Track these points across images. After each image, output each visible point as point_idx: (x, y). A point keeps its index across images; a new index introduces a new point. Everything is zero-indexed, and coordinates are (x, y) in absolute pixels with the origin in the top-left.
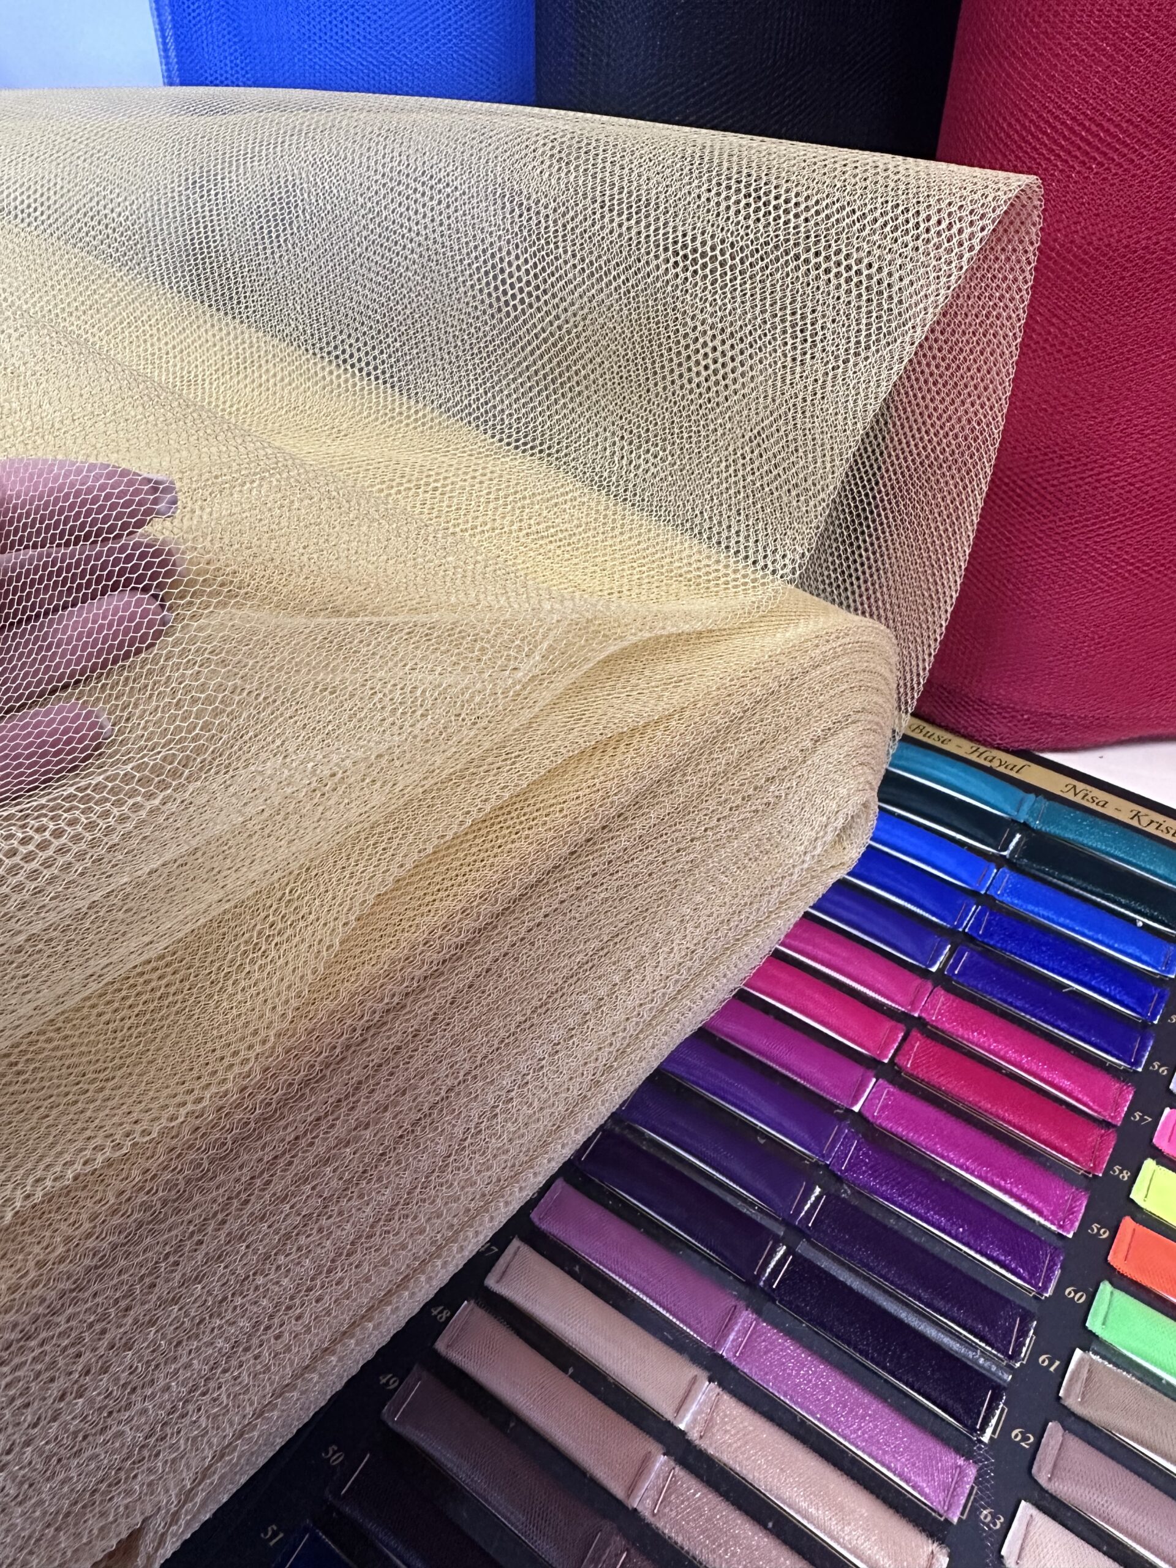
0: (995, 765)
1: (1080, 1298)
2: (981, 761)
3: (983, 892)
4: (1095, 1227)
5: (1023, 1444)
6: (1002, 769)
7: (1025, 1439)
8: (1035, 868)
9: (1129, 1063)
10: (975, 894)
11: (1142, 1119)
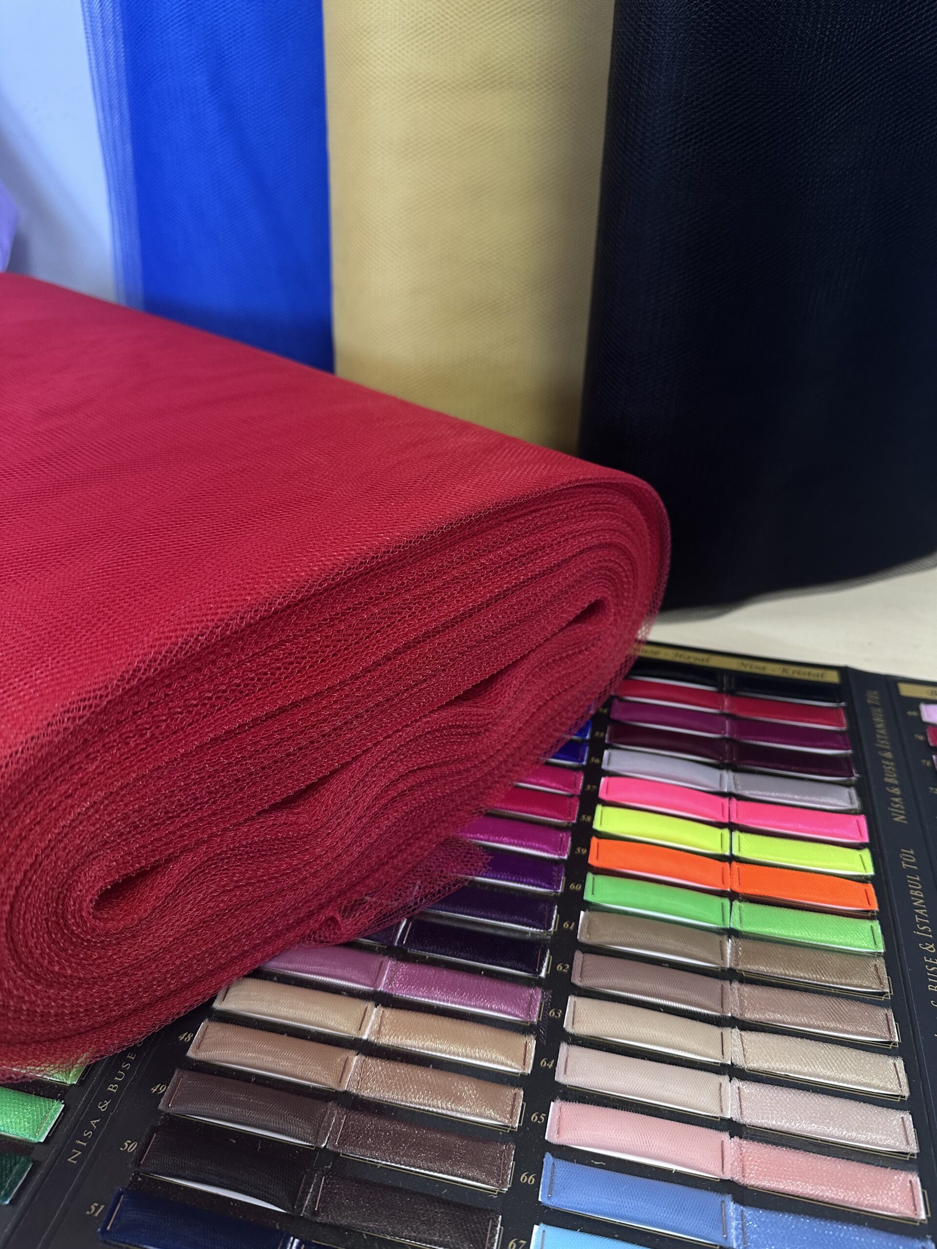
1: (578, 887)
4: (579, 849)
5: (564, 970)
7: (564, 967)
9: (578, 761)
11: (592, 788)
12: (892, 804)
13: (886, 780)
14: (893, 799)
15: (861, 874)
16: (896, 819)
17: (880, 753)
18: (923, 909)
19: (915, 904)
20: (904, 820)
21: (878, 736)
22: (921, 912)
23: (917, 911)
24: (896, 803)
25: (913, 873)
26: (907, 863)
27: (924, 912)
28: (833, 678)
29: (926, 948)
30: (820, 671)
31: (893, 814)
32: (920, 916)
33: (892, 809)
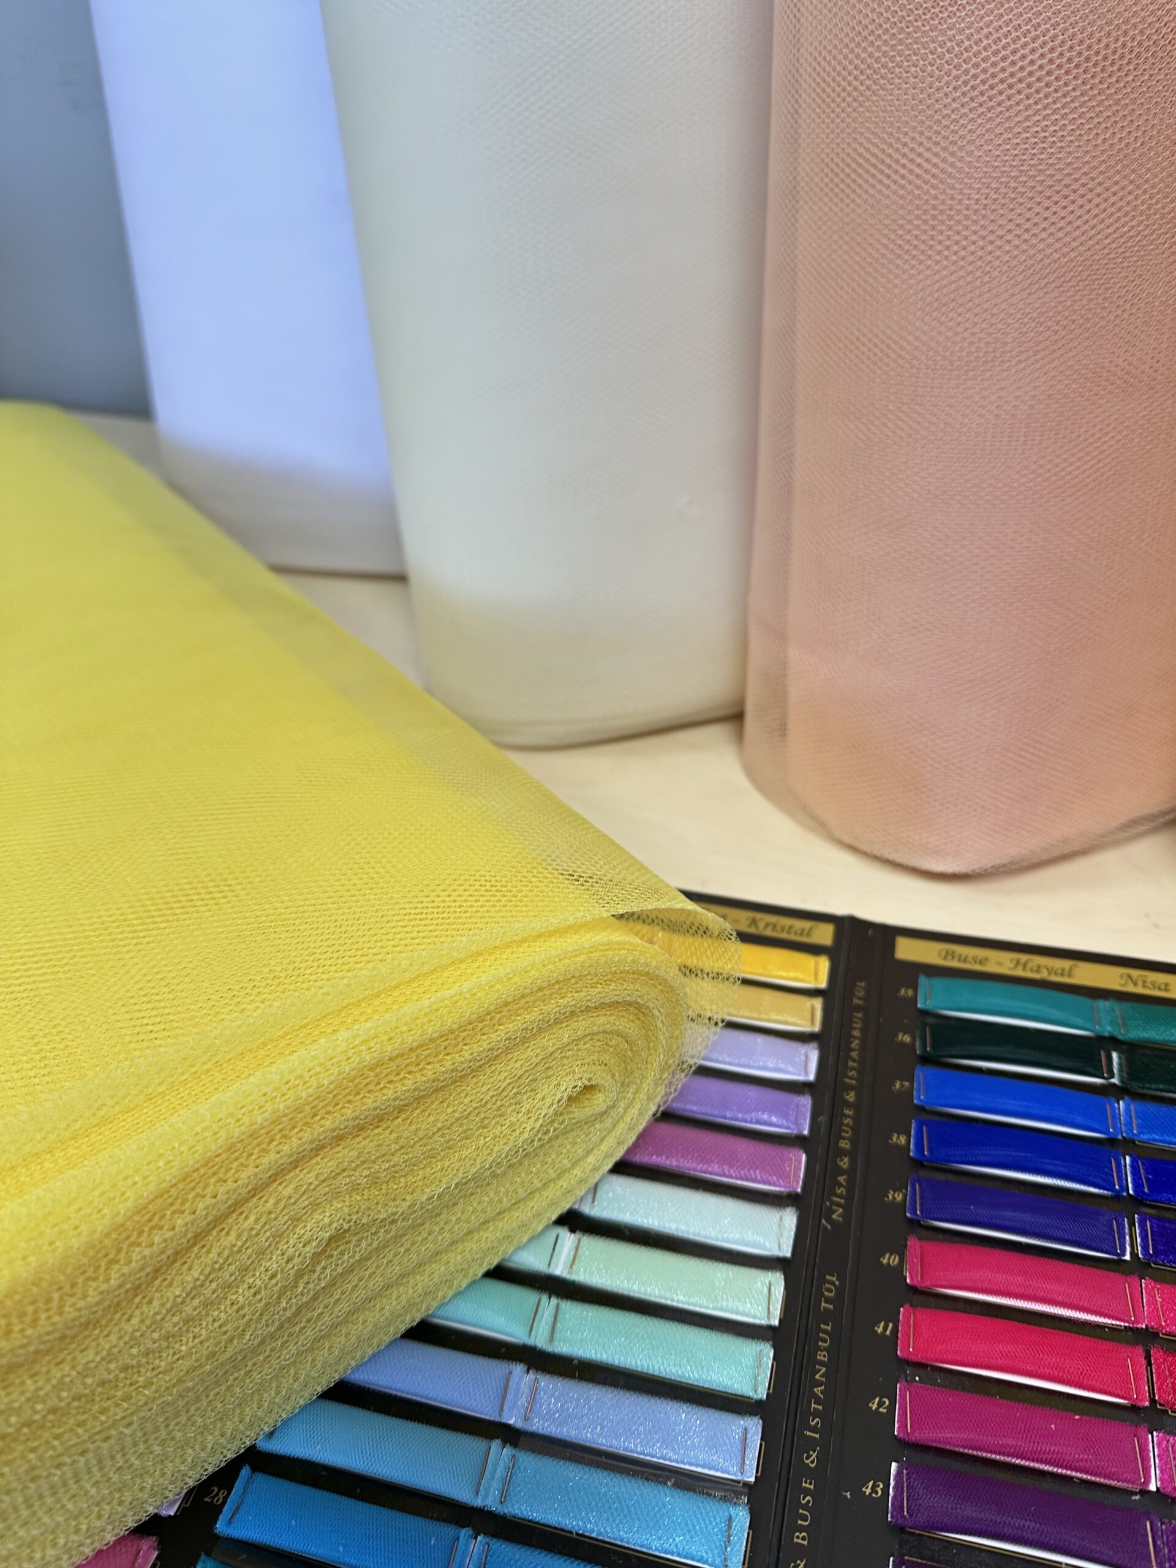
0: (1044, 975)
2: (1029, 974)
3: (1120, 1137)
6: (1054, 978)
8: (1153, 1089)
10: (1112, 1141)
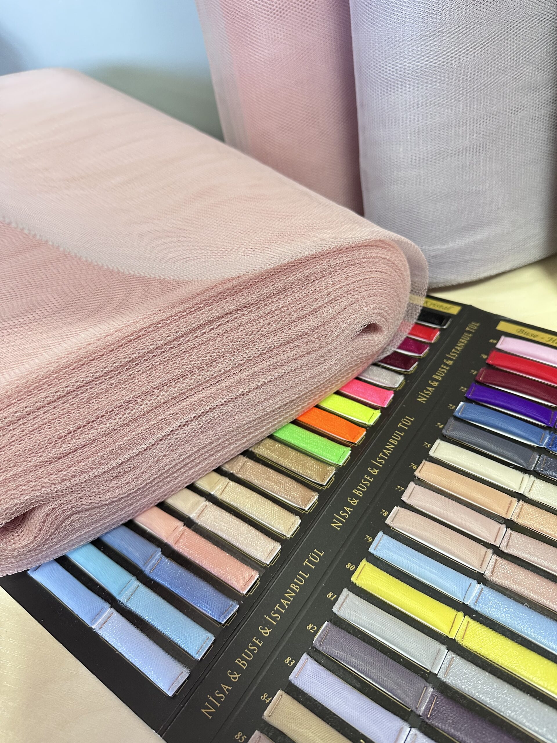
12: (424, 391)
13: (434, 376)
14: (428, 388)
15: (365, 422)
16: (419, 399)
17: (445, 360)
18: (390, 450)
19: (387, 447)
20: (424, 401)
21: (453, 350)
22: (387, 452)
23: (384, 451)
24: (428, 390)
25: (401, 430)
26: (403, 424)
27: (389, 453)
28: (455, 310)
29: (372, 471)
30: (448, 306)
31: (419, 396)
32: (384, 454)
33: (421, 394)
